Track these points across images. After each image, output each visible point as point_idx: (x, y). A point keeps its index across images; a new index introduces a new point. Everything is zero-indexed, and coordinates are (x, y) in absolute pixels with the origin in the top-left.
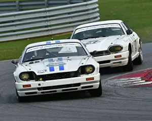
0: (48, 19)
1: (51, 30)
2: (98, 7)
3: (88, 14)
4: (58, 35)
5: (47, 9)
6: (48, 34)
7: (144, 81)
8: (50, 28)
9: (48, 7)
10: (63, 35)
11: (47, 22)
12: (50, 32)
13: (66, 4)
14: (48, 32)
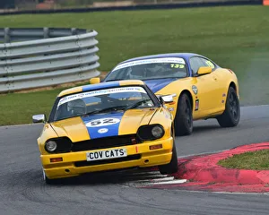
0: (9, 62)
1: (13, 82)
2: (97, 45)
3: (79, 57)
4: (25, 92)
5: (8, 45)
6: (7, 89)
7: (172, 178)
8: (10, 79)
9: (9, 42)
10: (34, 91)
11: (6, 68)
12: (12, 85)
13: (41, 37)
14: (7, 85)
